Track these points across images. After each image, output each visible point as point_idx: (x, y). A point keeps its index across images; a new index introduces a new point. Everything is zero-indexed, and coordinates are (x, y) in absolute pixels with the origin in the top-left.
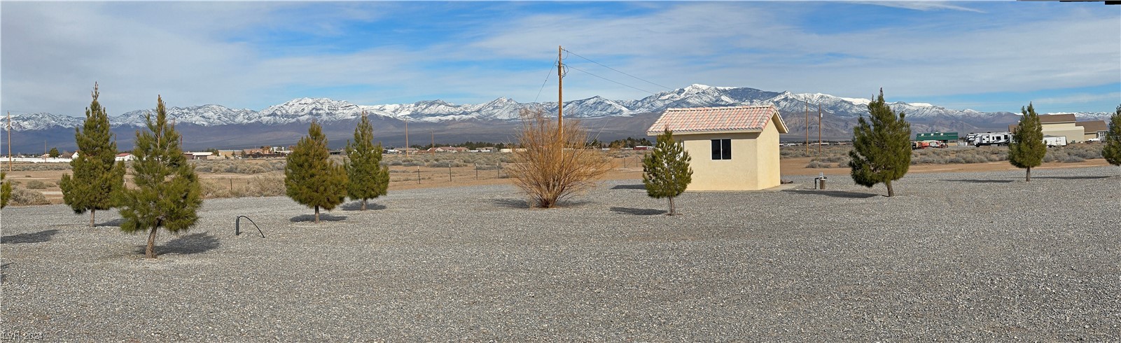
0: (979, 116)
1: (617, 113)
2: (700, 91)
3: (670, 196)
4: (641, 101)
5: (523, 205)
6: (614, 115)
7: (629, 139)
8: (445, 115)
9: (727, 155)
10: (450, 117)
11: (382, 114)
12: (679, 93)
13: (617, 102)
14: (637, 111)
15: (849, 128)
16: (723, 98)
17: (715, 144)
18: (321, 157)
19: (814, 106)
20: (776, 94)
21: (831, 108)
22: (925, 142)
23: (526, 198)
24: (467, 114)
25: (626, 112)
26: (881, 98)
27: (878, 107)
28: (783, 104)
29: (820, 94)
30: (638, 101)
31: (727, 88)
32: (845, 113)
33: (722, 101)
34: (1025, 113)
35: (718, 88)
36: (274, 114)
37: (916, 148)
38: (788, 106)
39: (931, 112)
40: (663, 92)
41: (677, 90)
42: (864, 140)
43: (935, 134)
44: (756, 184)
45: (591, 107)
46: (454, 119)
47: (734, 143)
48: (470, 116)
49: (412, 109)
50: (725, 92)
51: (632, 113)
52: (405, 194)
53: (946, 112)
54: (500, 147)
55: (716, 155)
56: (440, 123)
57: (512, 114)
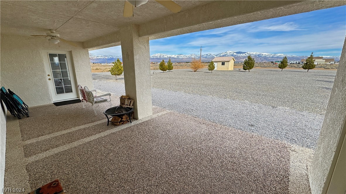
1: (213, 57)
3: (212, 70)
4: (218, 54)
5: (192, 71)
9: (224, 65)
10: (184, 57)
11: (172, 57)
12: (226, 53)
13: (214, 55)
14: (217, 56)
17: (222, 63)
18: (164, 64)
19: (254, 55)
21: (258, 55)
23: (192, 70)
27: (249, 58)
28: (247, 55)
29: (255, 53)
36: (153, 56)
40: (222, 52)
44: (228, 69)
47: (225, 63)
48: (187, 57)
49: (177, 56)
50: (235, 52)
52: (176, 70)
53: (287, 56)
55: (222, 65)
56: (182, 59)
57: (195, 57)
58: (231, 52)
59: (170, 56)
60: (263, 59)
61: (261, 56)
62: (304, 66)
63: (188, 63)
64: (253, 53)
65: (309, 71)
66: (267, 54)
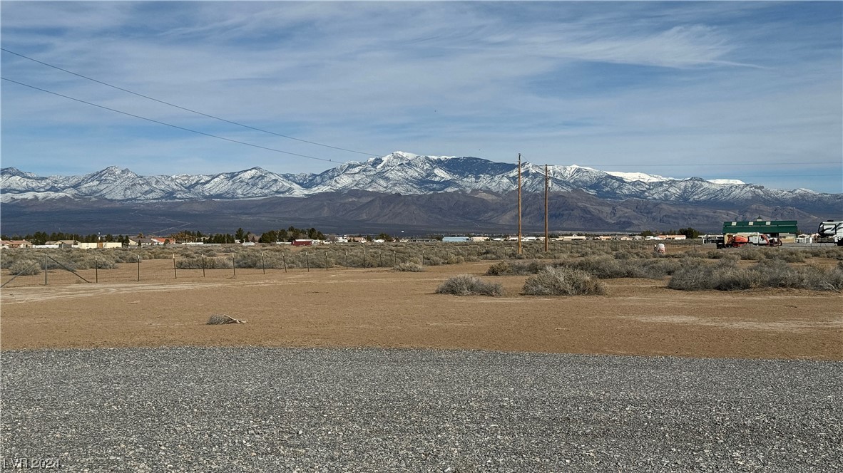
0: (820, 199)
1: (285, 192)
2: (404, 162)
4: (321, 175)
6: (281, 195)
7: (291, 229)
8: (20, 192)
10: (29, 195)
12: (375, 164)
13: (286, 176)
14: (316, 190)
15: (618, 215)
16: (437, 171)
19: (567, 184)
20: (511, 167)
22: (739, 235)
24: (57, 191)
25: (299, 192)
28: (522, 181)
29: (575, 166)
30: (316, 176)
31: (443, 158)
32: (612, 194)
33: (436, 176)
35: (430, 157)
37: (723, 246)
38: (529, 183)
39: (743, 192)
40: (352, 162)
41: (372, 159)
43: (755, 223)
45: (247, 183)
46: (36, 198)
48: (62, 194)
50: (440, 163)
51: (306, 192)
53: (767, 193)
57: (129, 192)
58: (410, 156)
61: (613, 191)
64: (559, 168)
66: (646, 178)
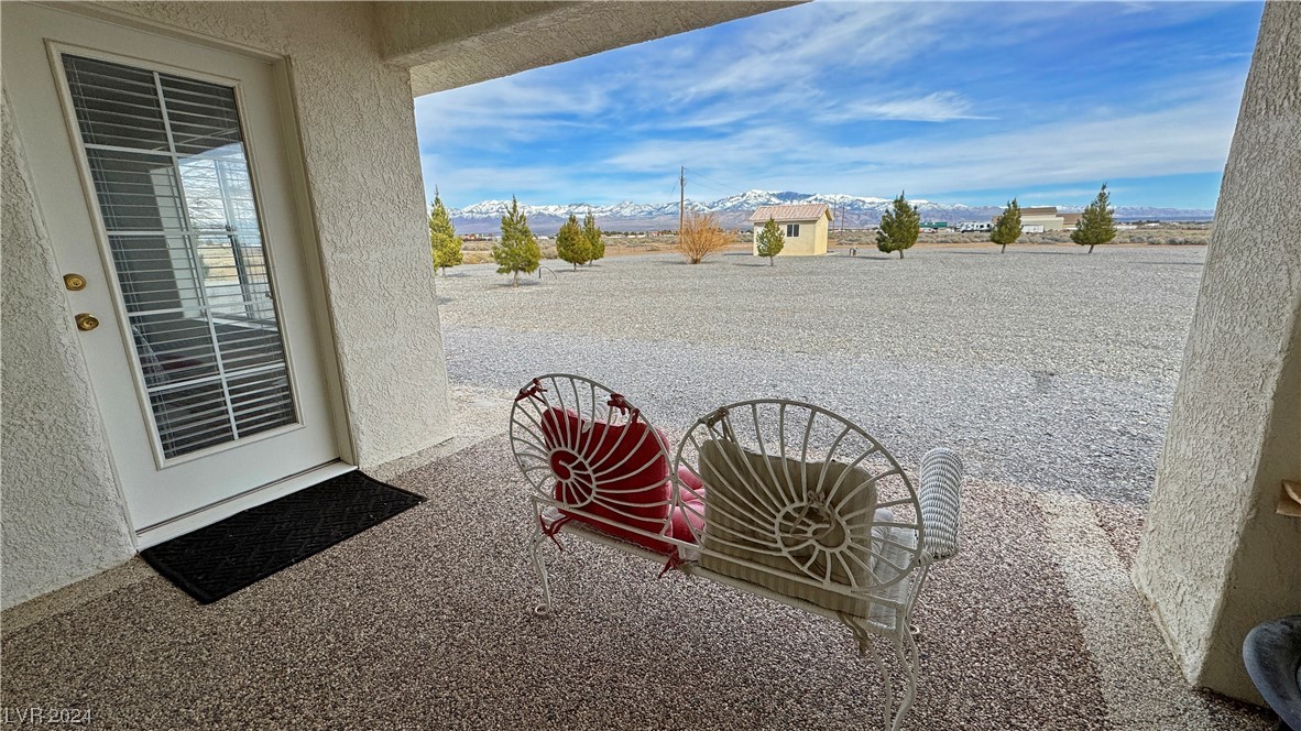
0: (967, 210)
1: (701, 211)
3: (771, 256)
5: (683, 263)
6: (699, 213)
9: (796, 234)
10: (593, 215)
11: (546, 212)
13: (700, 203)
14: (713, 210)
17: (789, 228)
18: (577, 234)
19: (836, 204)
21: (848, 206)
22: (924, 228)
24: (606, 213)
26: (902, 197)
27: (900, 205)
31: (775, 193)
34: (1009, 205)
35: (769, 192)
36: (471, 212)
37: (920, 232)
42: (887, 223)
44: (813, 252)
47: (802, 228)
48: (608, 214)
49: (564, 211)
53: (939, 207)
54: (627, 234)
55: (790, 234)
57: (634, 212)
59: (541, 208)
60: (866, 218)
61: (859, 209)
62: (1081, 233)
63: (613, 237)
64: (833, 196)
65: (1094, 250)
66: (877, 200)
